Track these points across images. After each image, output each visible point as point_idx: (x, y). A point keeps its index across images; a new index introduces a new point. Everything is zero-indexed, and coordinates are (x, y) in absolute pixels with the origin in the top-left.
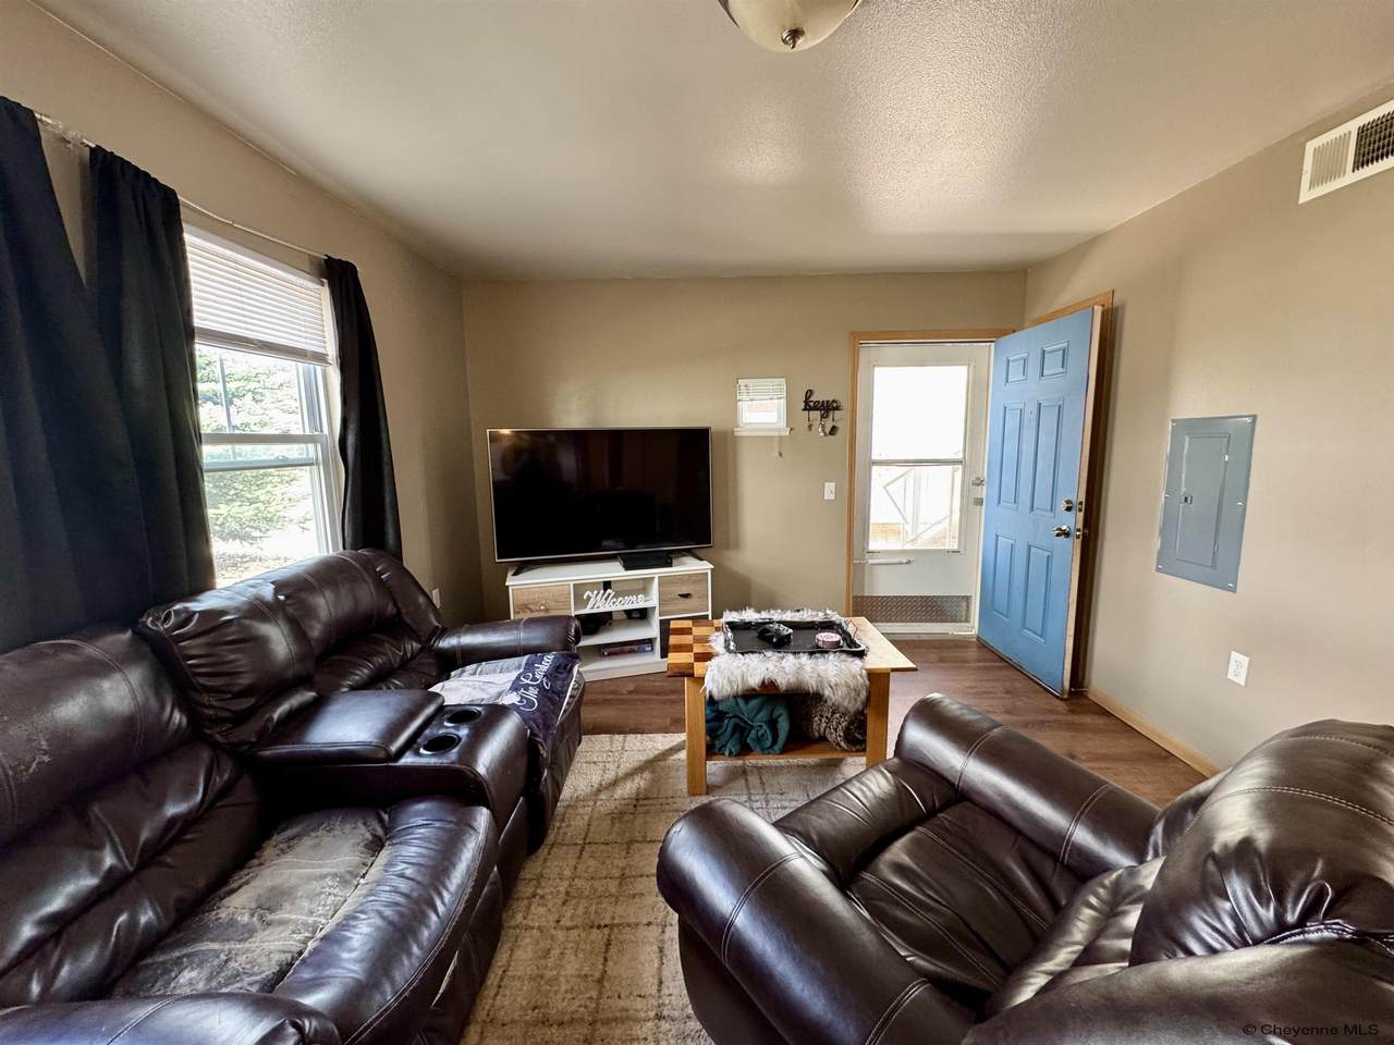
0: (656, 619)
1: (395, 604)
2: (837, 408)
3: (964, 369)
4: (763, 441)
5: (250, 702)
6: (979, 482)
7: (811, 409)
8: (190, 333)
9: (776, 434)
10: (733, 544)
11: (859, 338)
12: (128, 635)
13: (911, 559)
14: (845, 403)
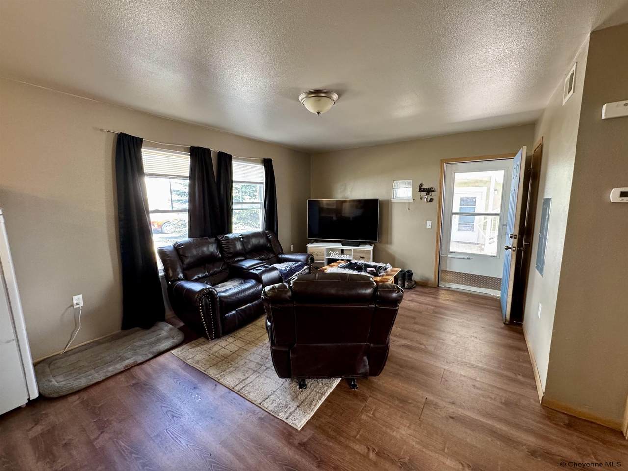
1: (271, 244)
2: (433, 191)
4: (403, 204)
5: (231, 255)
7: (422, 191)
8: (232, 182)
9: (408, 201)
10: (389, 242)
11: (444, 162)
12: (215, 239)
13: (470, 257)
14: (437, 188)
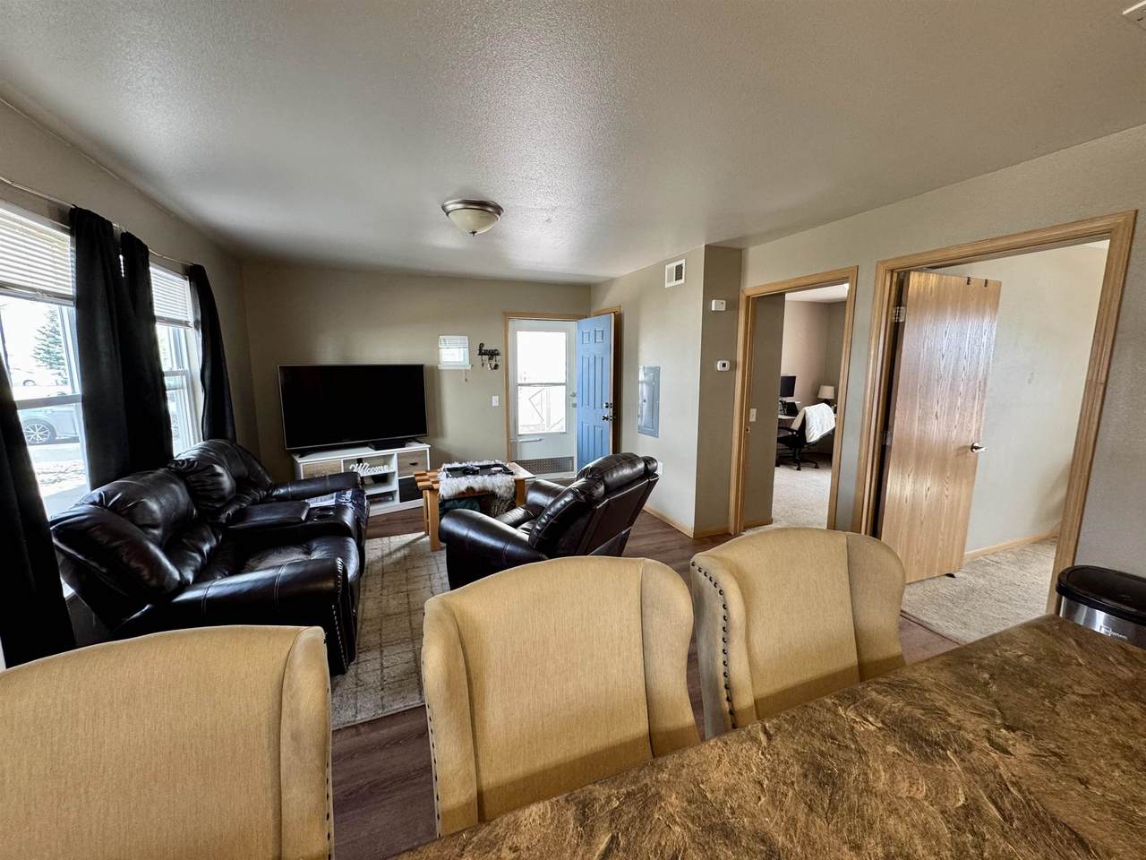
0: (396, 480)
2: (498, 354)
3: (564, 334)
4: (456, 372)
6: (574, 395)
7: (483, 354)
8: (153, 319)
9: (463, 368)
10: (440, 433)
11: (508, 315)
12: (170, 471)
13: (541, 438)
14: (501, 351)
